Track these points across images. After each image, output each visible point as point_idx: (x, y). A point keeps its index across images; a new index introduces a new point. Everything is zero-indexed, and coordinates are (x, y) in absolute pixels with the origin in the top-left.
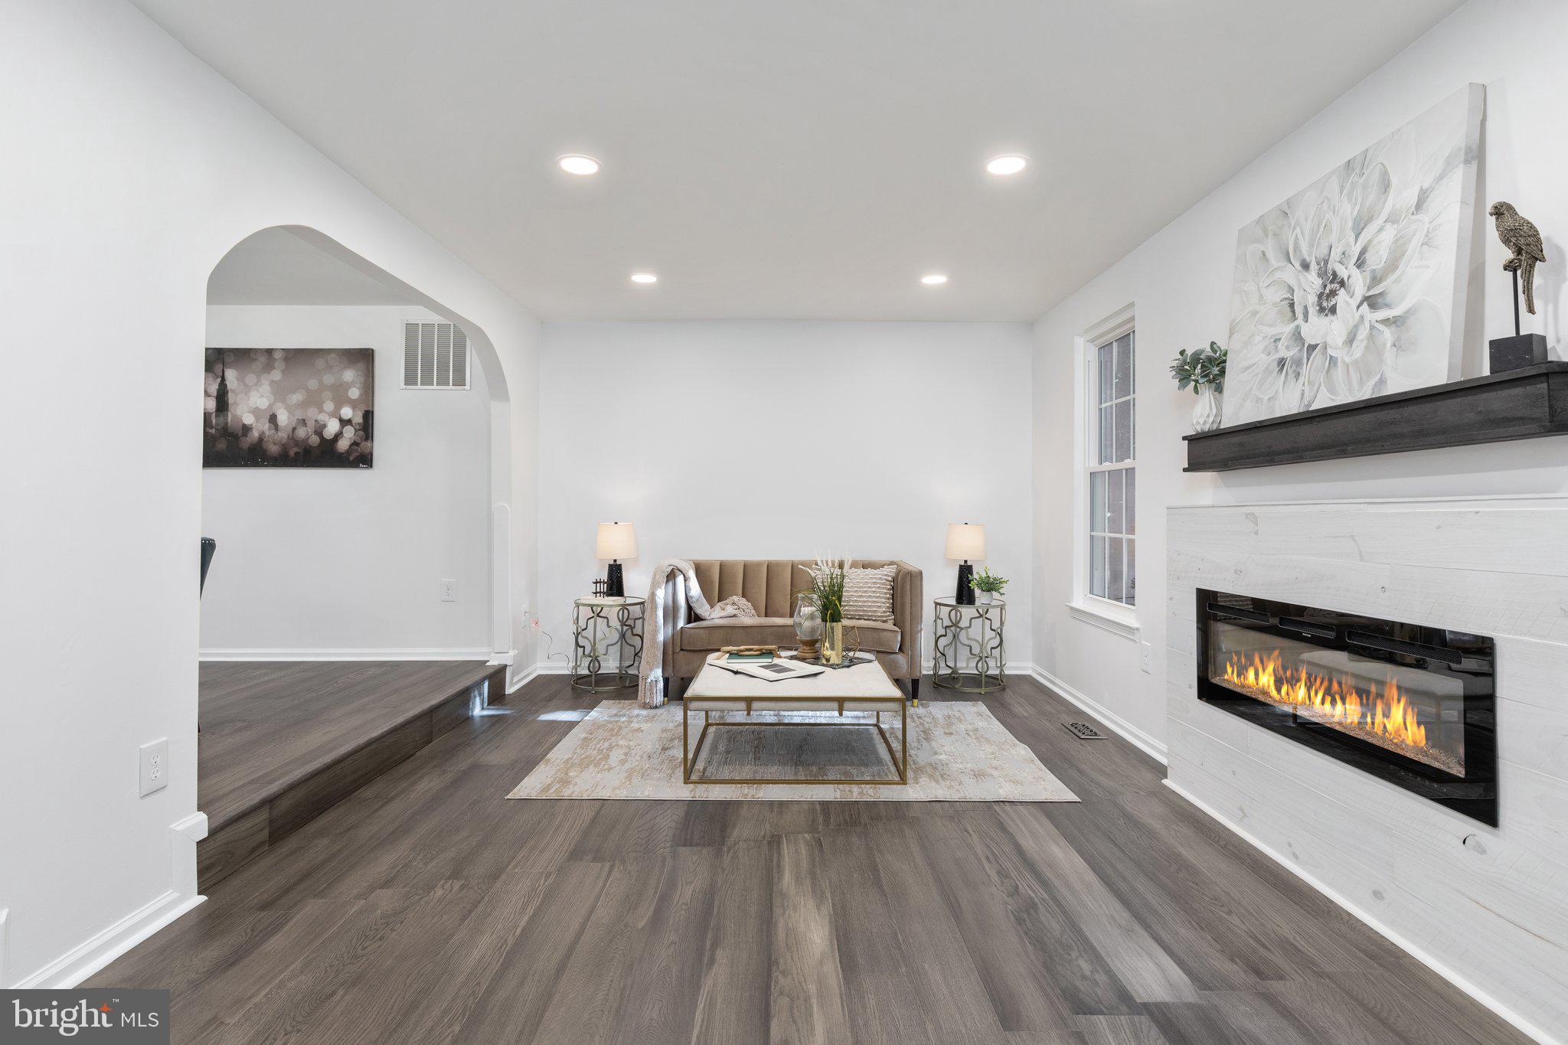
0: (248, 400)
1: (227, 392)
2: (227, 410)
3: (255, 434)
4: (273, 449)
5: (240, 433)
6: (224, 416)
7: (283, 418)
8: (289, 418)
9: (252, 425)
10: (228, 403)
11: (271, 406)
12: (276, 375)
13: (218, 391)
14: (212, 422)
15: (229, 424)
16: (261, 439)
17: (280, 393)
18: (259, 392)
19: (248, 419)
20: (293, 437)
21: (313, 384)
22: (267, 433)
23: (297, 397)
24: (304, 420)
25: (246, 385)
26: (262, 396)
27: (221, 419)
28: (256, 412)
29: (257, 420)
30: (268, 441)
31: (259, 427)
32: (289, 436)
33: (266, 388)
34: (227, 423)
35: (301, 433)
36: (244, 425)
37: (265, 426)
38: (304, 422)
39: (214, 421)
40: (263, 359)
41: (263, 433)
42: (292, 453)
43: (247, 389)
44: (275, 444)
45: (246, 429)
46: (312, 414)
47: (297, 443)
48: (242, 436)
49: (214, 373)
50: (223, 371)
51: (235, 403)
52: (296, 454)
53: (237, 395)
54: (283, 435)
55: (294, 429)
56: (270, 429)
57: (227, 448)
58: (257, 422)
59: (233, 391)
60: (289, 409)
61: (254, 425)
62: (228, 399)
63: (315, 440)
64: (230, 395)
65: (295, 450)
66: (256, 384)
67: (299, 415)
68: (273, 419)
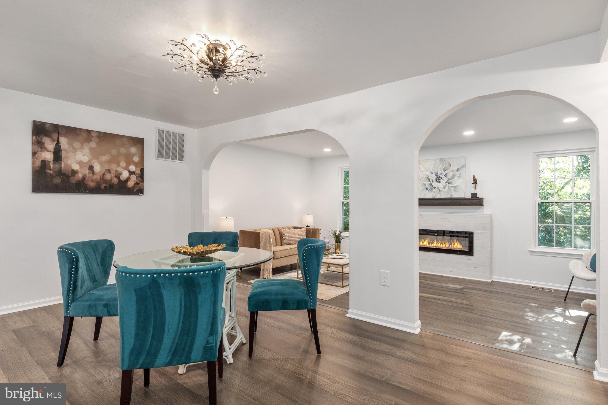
0: (75, 156)
1: (61, 150)
2: (61, 161)
3: (80, 175)
4: (92, 184)
5: (70, 174)
6: (59, 164)
7: (97, 168)
8: (100, 168)
9: (78, 170)
10: (61, 157)
11: (89, 161)
12: (93, 144)
13: (55, 149)
14: (50, 166)
15: (63, 169)
16: (84, 179)
17: (95, 154)
18: (82, 152)
19: (76, 167)
20: (103, 179)
21: (114, 152)
22: (88, 175)
23: (105, 158)
24: (109, 170)
25: (74, 148)
26: (84, 155)
27: (57, 165)
28: (80, 163)
29: (81, 167)
30: (88, 180)
31: (82, 172)
32: (100, 177)
33: (86, 150)
34: (61, 168)
35: (108, 177)
36: (73, 170)
37: (87, 172)
38: (109, 171)
39: (52, 166)
40: (85, 135)
41: (85, 175)
42: (103, 186)
43: (75, 150)
44: (92, 181)
45: (74, 172)
46: (114, 167)
47: (105, 181)
48: (72, 176)
49: (52, 138)
50: (58, 138)
51: (67, 157)
52: (105, 187)
53: (67, 153)
54: (97, 177)
55: (104, 174)
56: (89, 173)
57: (61, 182)
58: (81, 169)
59: (65, 150)
60: (101, 163)
61: (79, 171)
62: (62, 154)
63: (115, 181)
64: (63, 152)
65: (105, 185)
66: (80, 148)
67: (107, 167)
68: (91, 168)
